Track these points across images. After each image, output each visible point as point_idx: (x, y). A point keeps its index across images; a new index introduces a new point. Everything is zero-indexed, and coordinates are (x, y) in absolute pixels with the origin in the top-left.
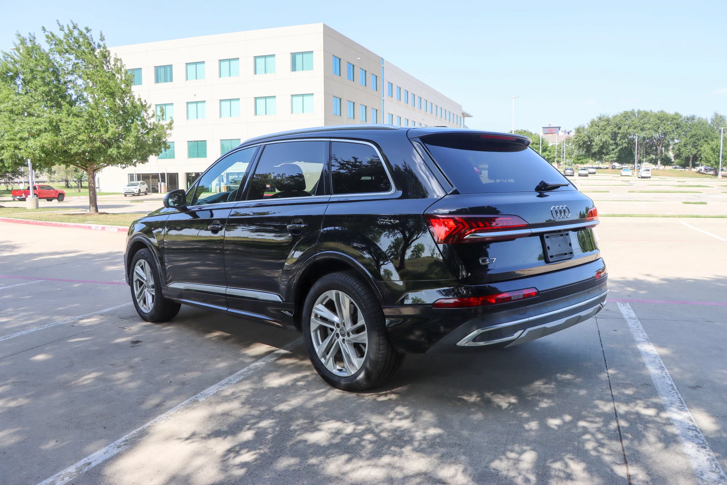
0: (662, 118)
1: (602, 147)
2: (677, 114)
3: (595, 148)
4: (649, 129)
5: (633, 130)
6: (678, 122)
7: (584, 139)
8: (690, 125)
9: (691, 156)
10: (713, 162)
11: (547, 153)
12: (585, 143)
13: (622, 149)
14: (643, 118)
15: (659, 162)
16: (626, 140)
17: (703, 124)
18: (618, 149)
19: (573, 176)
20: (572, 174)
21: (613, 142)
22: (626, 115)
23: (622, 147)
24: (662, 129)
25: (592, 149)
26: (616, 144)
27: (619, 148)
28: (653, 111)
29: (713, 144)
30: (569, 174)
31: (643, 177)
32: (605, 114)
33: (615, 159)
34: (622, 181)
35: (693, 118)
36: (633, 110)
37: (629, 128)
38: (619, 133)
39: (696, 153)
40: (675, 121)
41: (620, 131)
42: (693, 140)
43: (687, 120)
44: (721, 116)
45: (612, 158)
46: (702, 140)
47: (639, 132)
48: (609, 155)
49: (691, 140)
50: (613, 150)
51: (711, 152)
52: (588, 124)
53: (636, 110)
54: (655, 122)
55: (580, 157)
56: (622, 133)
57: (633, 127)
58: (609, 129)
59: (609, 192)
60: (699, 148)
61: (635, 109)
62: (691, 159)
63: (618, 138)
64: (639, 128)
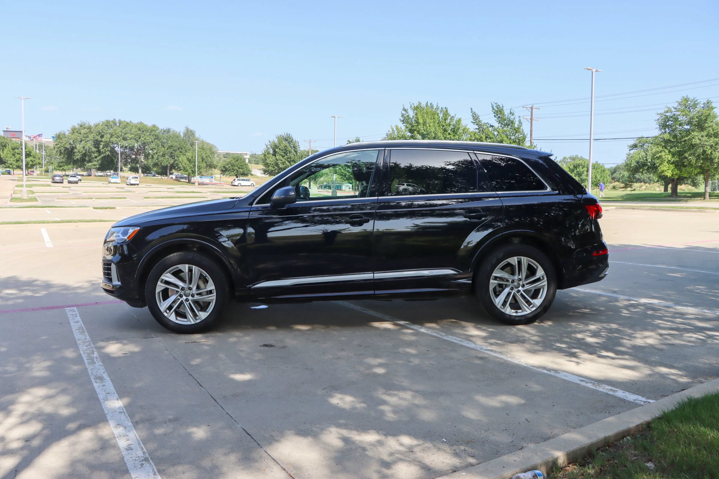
0: (142, 129)
1: (85, 155)
2: (154, 126)
3: (78, 155)
4: (131, 139)
5: (116, 139)
6: (156, 134)
7: (66, 146)
8: (167, 137)
9: (169, 165)
10: (190, 171)
11: (31, 158)
12: (66, 149)
13: (104, 157)
14: (125, 128)
15: (140, 171)
16: (109, 148)
17: (177, 137)
18: (101, 157)
19: (62, 183)
20: (62, 181)
21: (96, 150)
22: (108, 124)
23: (105, 155)
24: (143, 139)
25: (74, 156)
26: (99, 152)
27: (102, 155)
28: (133, 122)
29: (189, 154)
30: (58, 181)
31: (131, 185)
32: (85, 121)
33: (98, 166)
34: (117, 188)
35: (168, 131)
36: (114, 119)
37: (111, 137)
38: (102, 141)
39: (173, 163)
40: (153, 132)
41: (103, 140)
42: (171, 150)
43: (164, 133)
44: (191, 131)
45: (95, 165)
46: (178, 151)
47: (121, 141)
48: (92, 162)
49: (168, 150)
50: (96, 157)
51: (188, 163)
52: (68, 130)
53: (117, 121)
54: (136, 133)
55: (61, 164)
56: (105, 142)
57: (115, 136)
58: (91, 136)
59: (126, 198)
60: (176, 158)
61: (116, 119)
62: (168, 168)
63: (101, 146)
64: (121, 138)
